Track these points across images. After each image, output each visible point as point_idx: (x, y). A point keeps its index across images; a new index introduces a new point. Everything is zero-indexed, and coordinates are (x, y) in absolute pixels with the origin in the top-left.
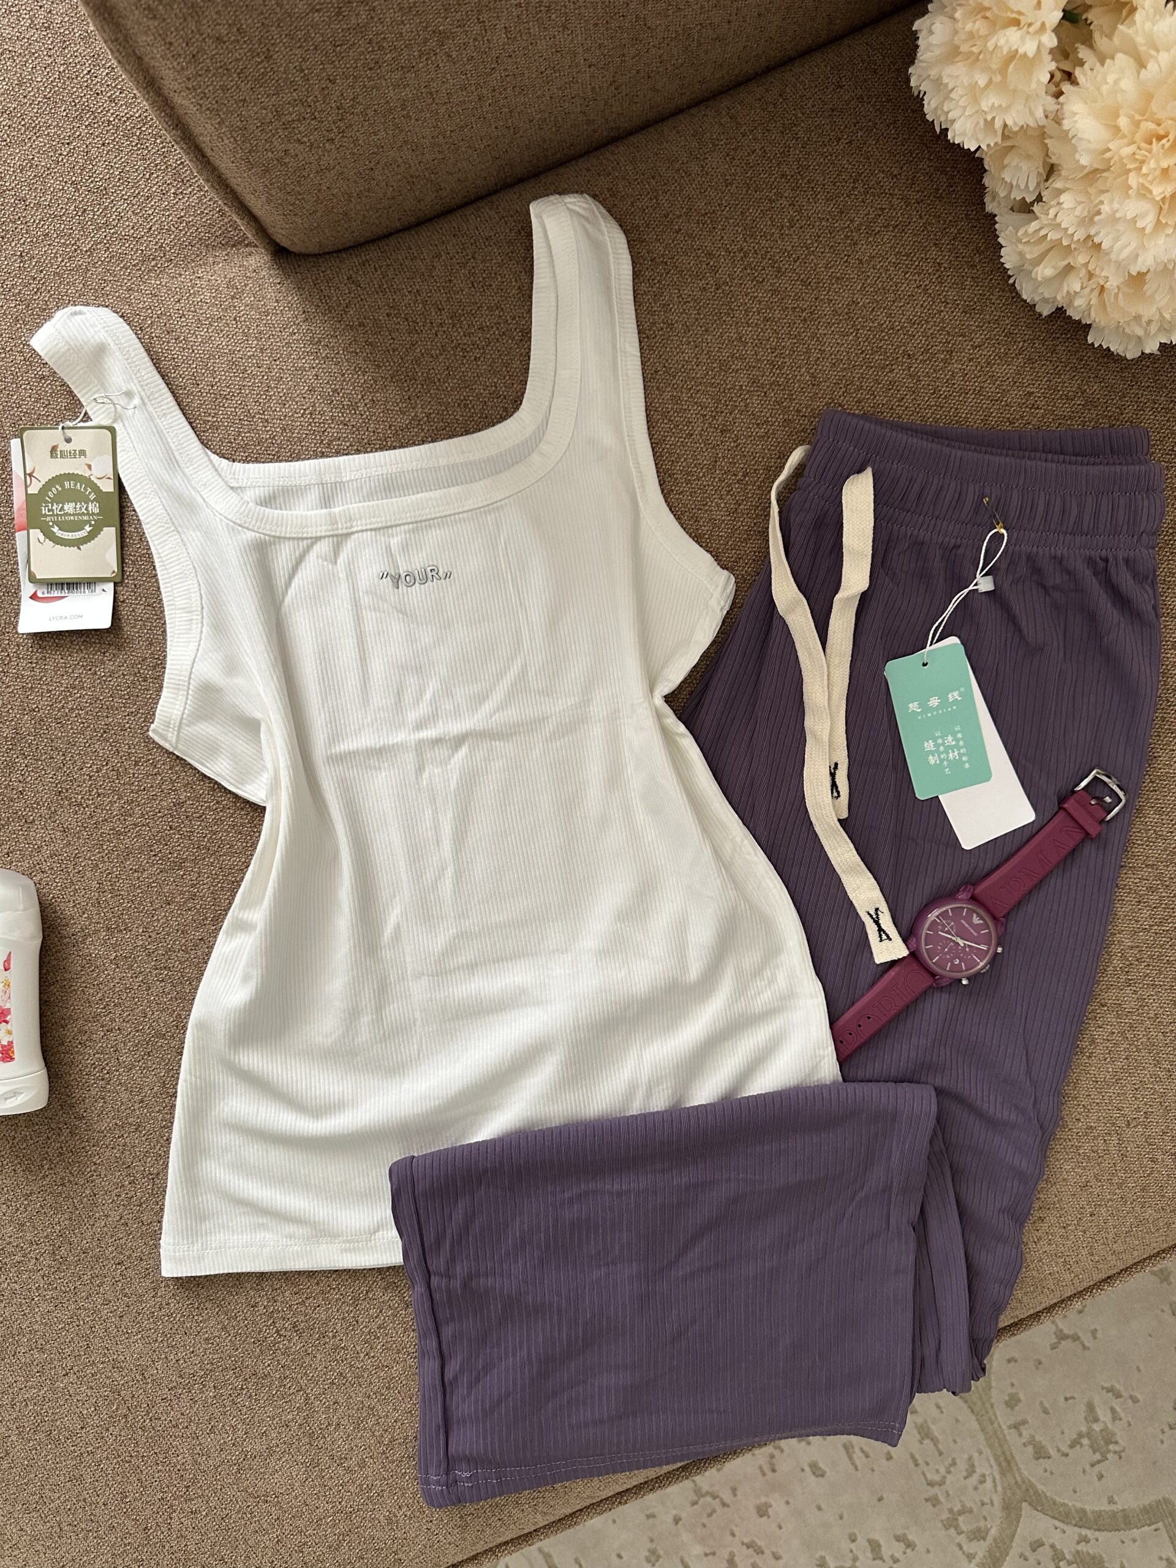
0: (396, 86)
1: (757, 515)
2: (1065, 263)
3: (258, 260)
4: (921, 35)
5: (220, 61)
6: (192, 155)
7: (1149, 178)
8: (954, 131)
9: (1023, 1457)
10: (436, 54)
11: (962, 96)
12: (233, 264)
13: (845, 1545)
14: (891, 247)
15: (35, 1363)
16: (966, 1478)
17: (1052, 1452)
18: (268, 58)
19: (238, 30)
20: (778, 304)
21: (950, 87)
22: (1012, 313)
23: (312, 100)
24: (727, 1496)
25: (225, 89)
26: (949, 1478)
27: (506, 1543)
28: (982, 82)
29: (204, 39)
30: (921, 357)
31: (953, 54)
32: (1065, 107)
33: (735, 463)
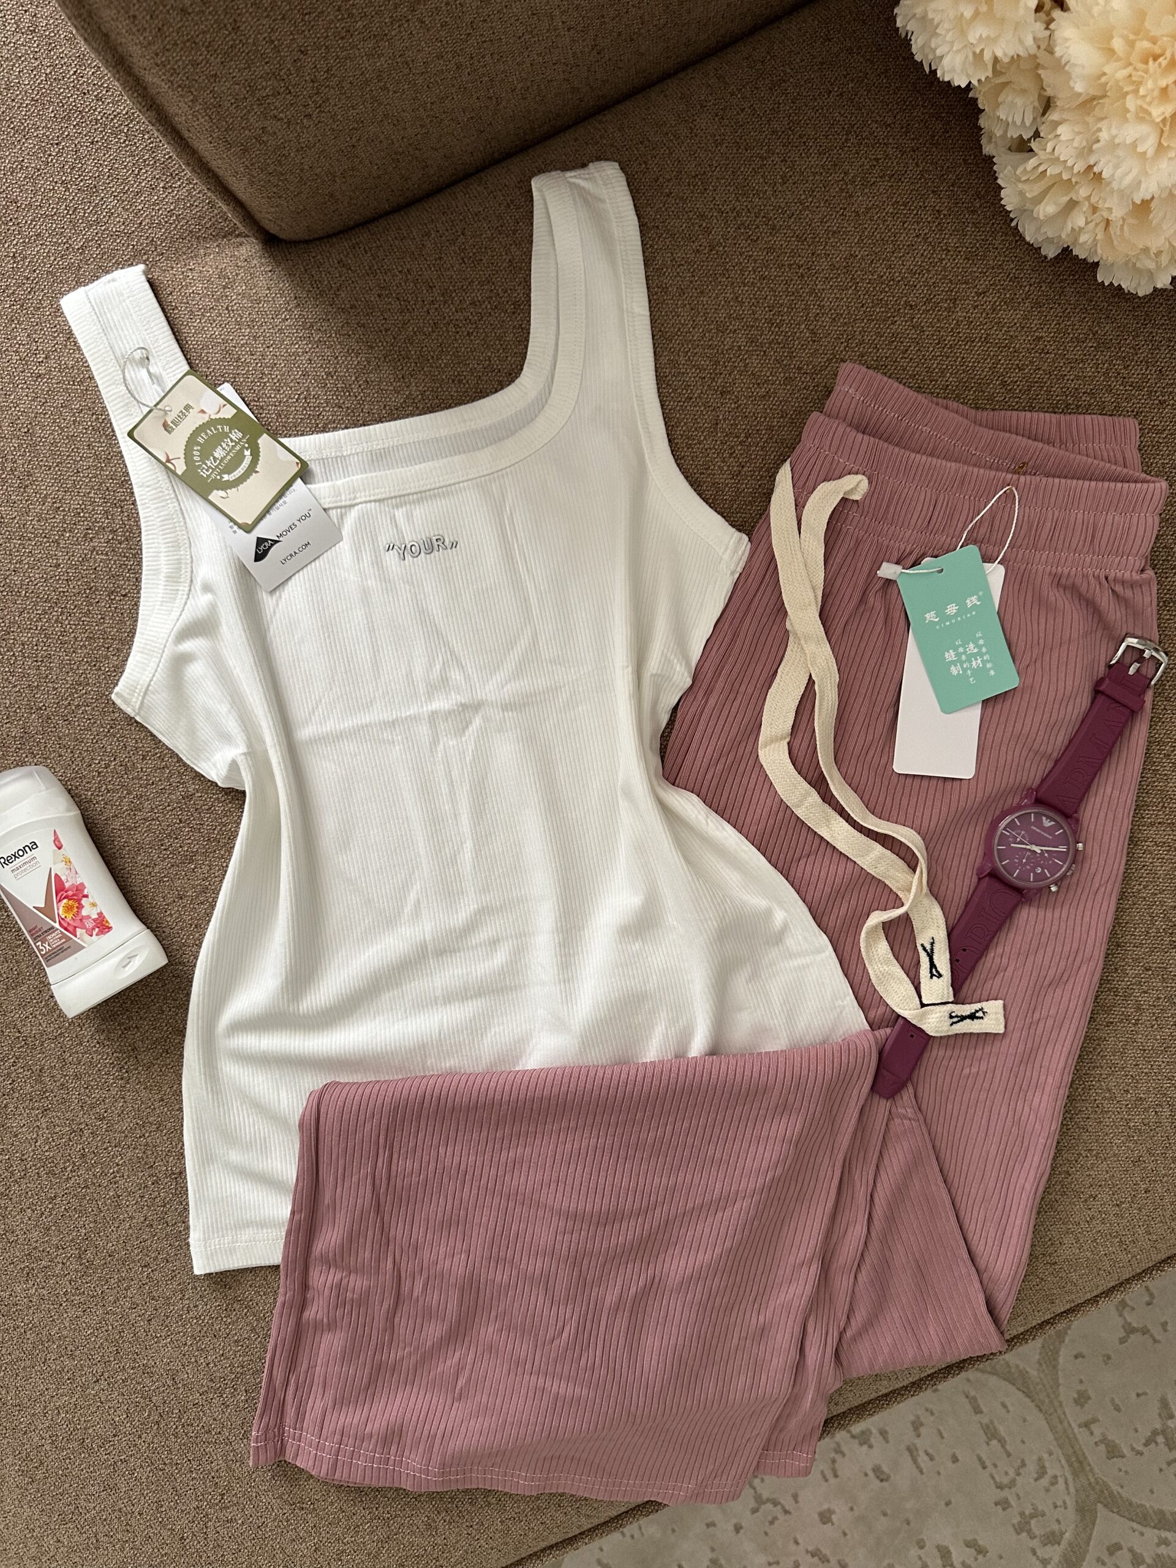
0: (370, 56)
1: (762, 476)
2: (1066, 199)
3: (249, 249)
5: (187, 35)
6: (169, 137)
7: (1148, 99)
8: (943, 68)
9: (1095, 1456)
10: (408, 21)
11: (948, 31)
12: (224, 255)
13: (914, 1552)
14: (888, 197)
15: (66, 1370)
16: (1036, 1480)
17: (1126, 1451)
18: (236, 29)
20: (774, 261)
21: (936, 22)
22: (1016, 257)
23: (285, 73)
24: (788, 1503)
25: (195, 64)
26: (1020, 1480)
27: (551, 1547)
28: (968, 13)
29: (168, 11)
30: (924, 307)
32: (1056, 33)
33: (737, 425)
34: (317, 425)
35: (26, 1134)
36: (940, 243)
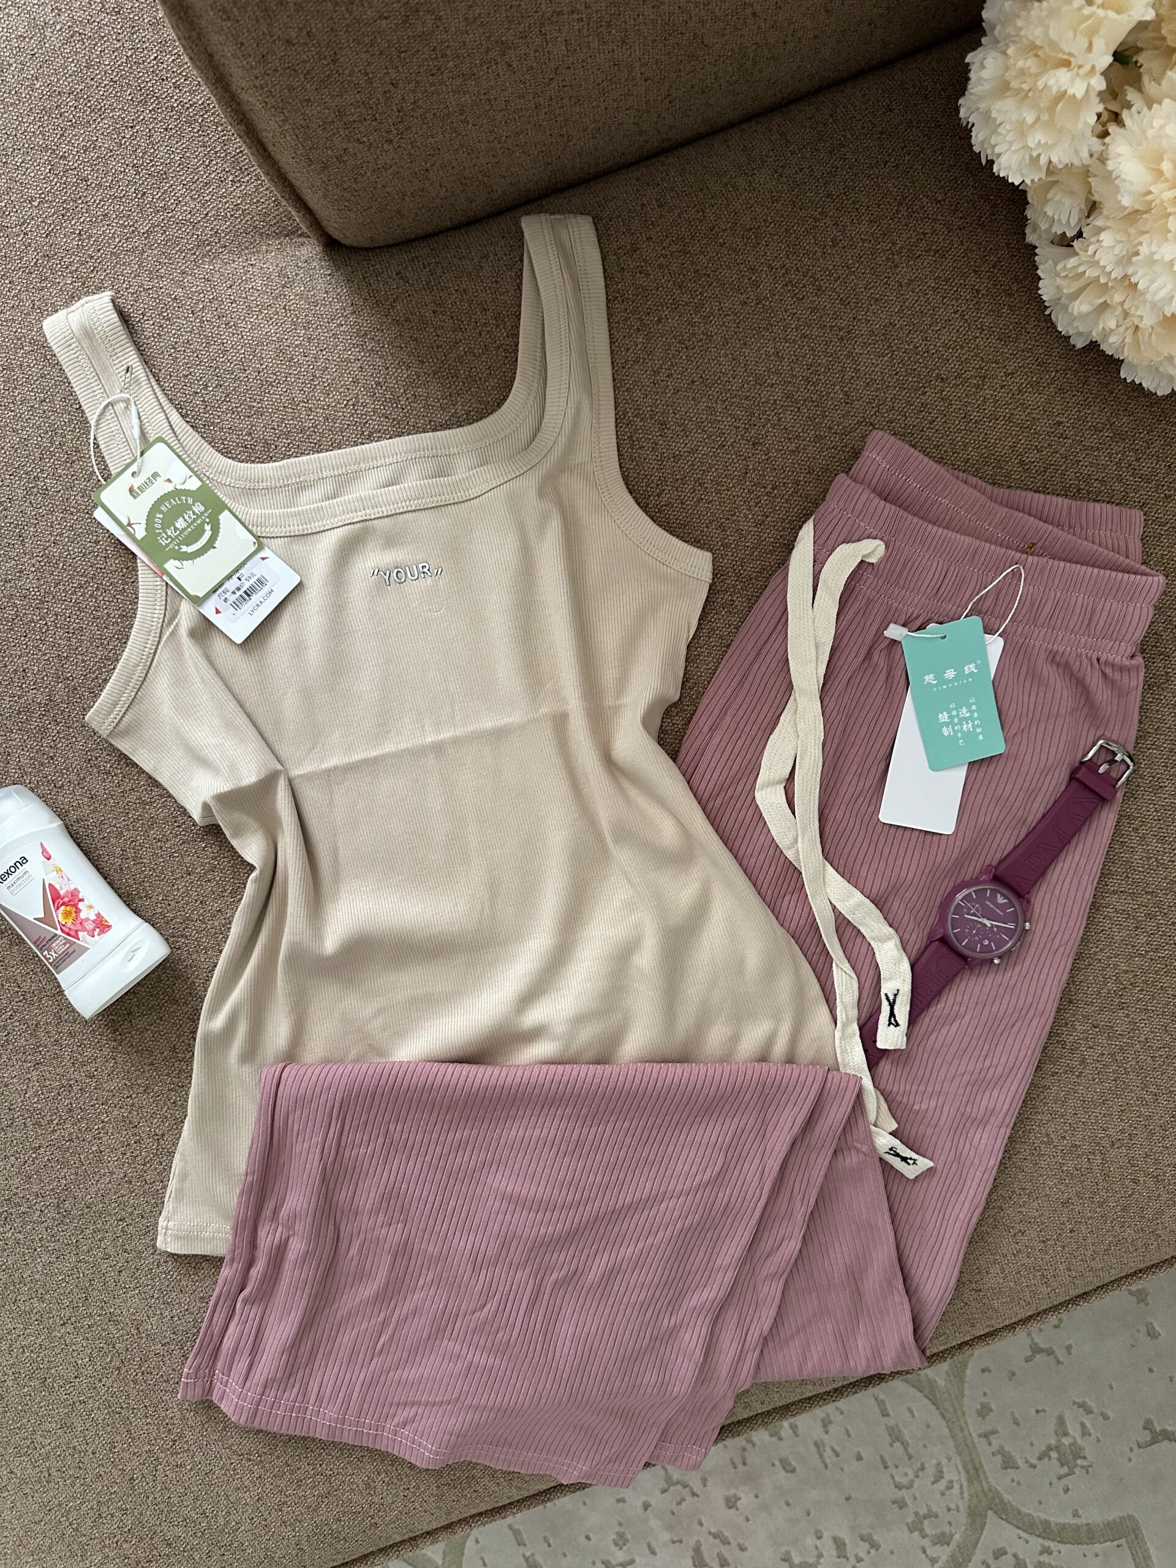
0: (456, 92)
1: (784, 528)
2: (1102, 300)
3: (309, 250)
4: (973, 68)
5: (288, 63)
6: (254, 149)
8: (1000, 164)
9: (991, 1466)
10: (497, 64)
11: (1009, 131)
12: (285, 253)
13: (810, 1541)
14: (931, 272)
15: (34, 1312)
16: (933, 1483)
17: (1020, 1462)
18: (335, 61)
19: (308, 33)
20: (816, 322)
21: (998, 122)
22: (1046, 343)
23: (374, 102)
24: (697, 1486)
26: (917, 1482)
27: (480, 1514)
28: (1030, 119)
29: (274, 41)
30: (954, 382)
31: (1003, 88)
32: (1110, 147)
33: (765, 476)
34: (363, 432)
35: (17, 1085)
36: (976, 321)
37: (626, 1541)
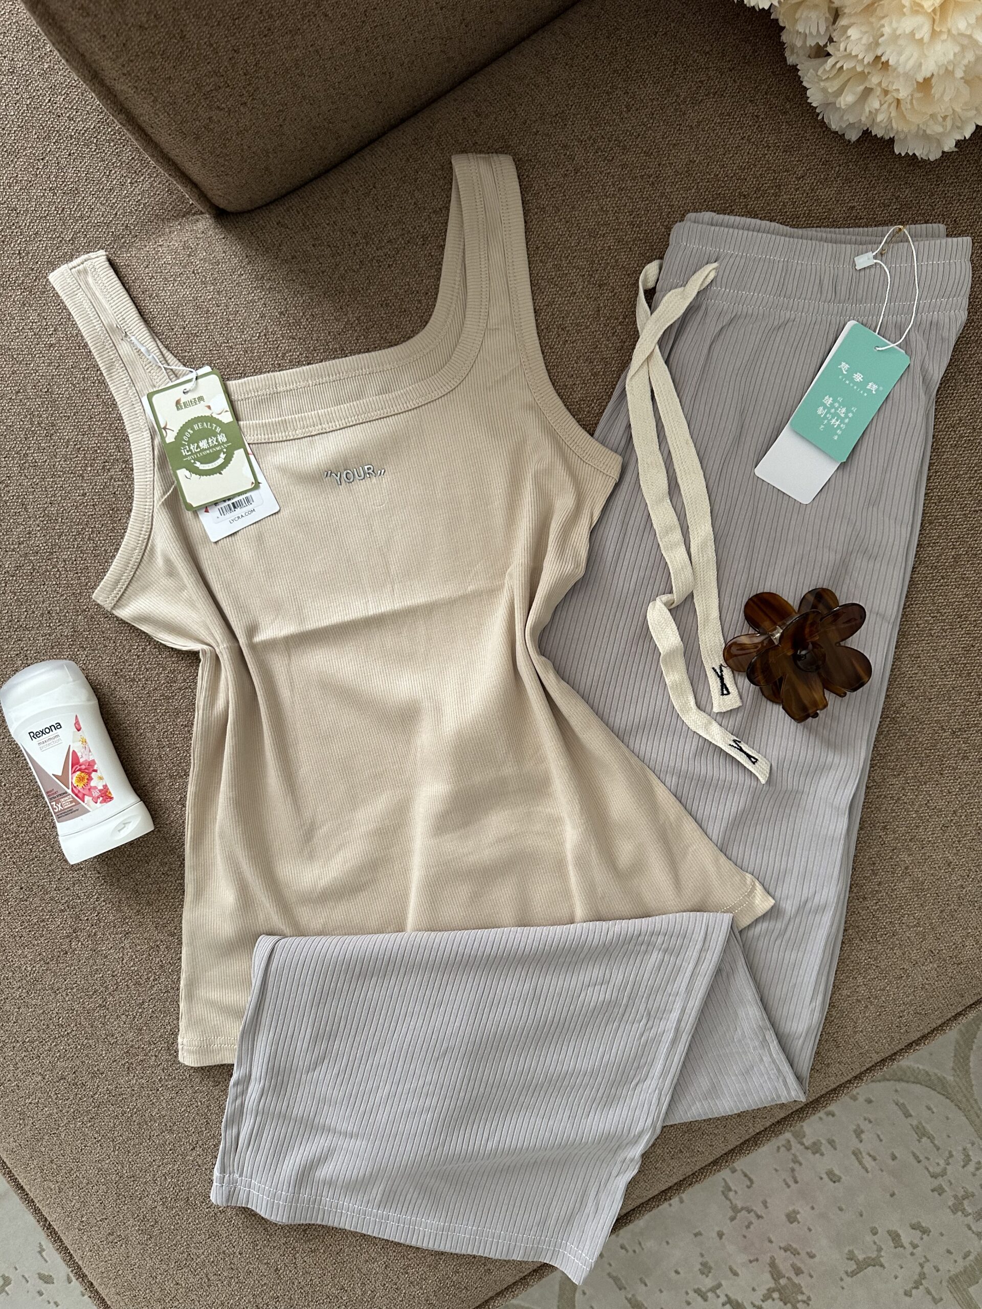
0: (288, 48)
5: (146, 47)
10: (315, 16)
12: (185, 230)
13: (869, 1238)
14: (714, 110)
15: (167, 1143)
16: (964, 1167)
18: (183, 37)
19: (155, 16)
23: (223, 70)
24: (760, 1210)
25: (153, 70)
26: (950, 1169)
29: (130, 28)
36: (762, 141)
37: (710, 1268)
